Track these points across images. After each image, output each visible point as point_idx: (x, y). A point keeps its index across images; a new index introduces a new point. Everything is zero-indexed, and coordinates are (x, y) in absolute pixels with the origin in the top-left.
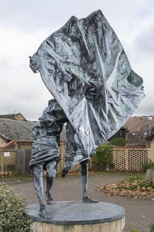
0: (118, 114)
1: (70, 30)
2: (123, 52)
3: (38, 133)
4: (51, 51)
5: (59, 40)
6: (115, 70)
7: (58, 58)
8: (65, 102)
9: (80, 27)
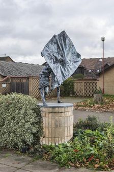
0: (71, 69)
1: (54, 40)
2: (73, 45)
3: (41, 77)
4: (47, 49)
5: (50, 45)
6: (70, 53)
7: (50, 51)
8: (52, 66)
9: (57, 38)
